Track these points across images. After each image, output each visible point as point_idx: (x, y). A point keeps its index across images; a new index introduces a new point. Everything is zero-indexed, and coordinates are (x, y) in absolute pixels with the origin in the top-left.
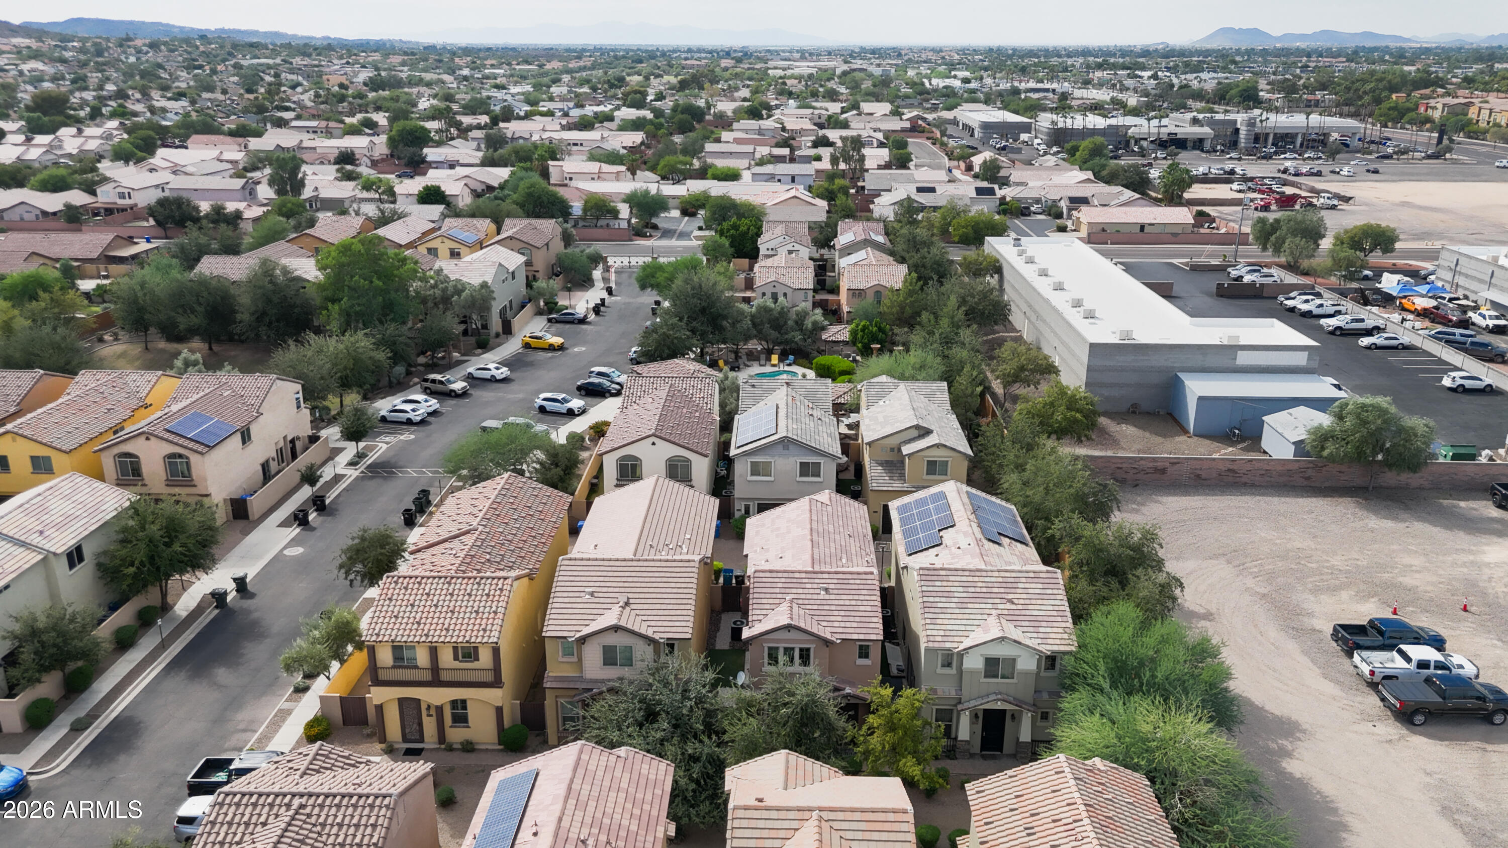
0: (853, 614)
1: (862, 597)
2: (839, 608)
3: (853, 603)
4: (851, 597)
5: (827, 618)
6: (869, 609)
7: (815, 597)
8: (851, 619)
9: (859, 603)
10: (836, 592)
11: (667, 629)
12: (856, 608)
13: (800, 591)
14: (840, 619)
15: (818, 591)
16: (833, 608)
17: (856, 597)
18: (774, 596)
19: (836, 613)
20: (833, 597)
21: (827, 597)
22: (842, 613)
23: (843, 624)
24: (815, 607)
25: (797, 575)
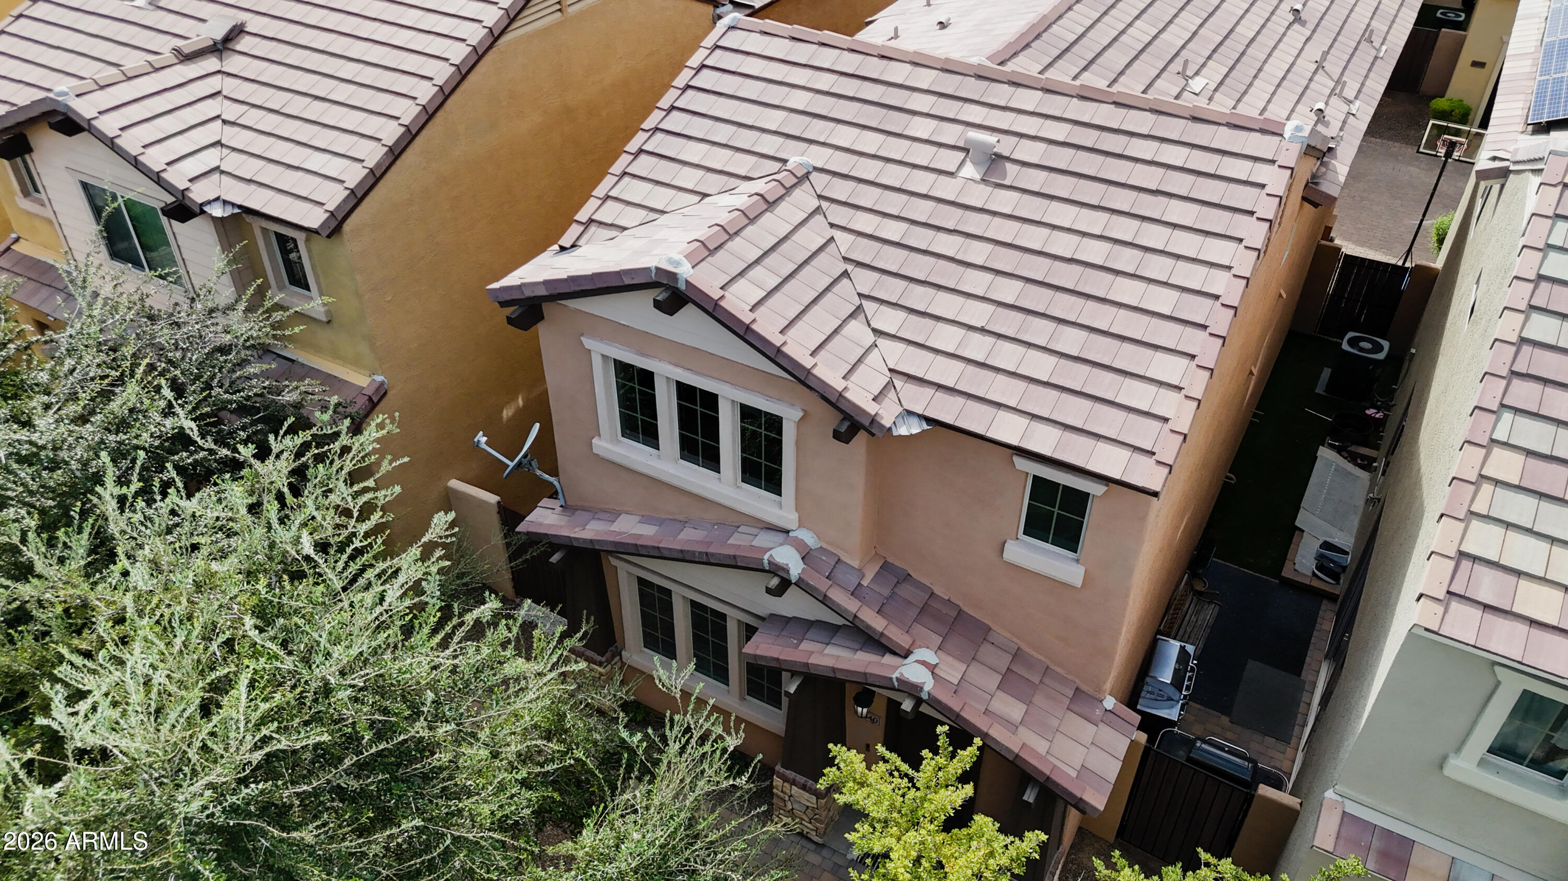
0: (1064, 306)
1: (1155, 236)
2: (1007, 260)
3: (1096, 252)
4: (1095, 222)
5: (919, 297)
6: (1164, 301)
7: (921, 182)
8: (1039, 331)
9: (1126, 260)
10: (1035, 180)
11: (270, 174)
12: (1098, 284)
13: (870, 142)
14: (978, 314)
15: (949, 160)
16: (978, 253)
17: (1124, 229)
18: (745, 139)
19: (977, 282)
20: (1005, 201)
21: (979, 195)
22: (1009, 291)
23: (977, 347)
24: (893, 231)
25: (898, 73)
